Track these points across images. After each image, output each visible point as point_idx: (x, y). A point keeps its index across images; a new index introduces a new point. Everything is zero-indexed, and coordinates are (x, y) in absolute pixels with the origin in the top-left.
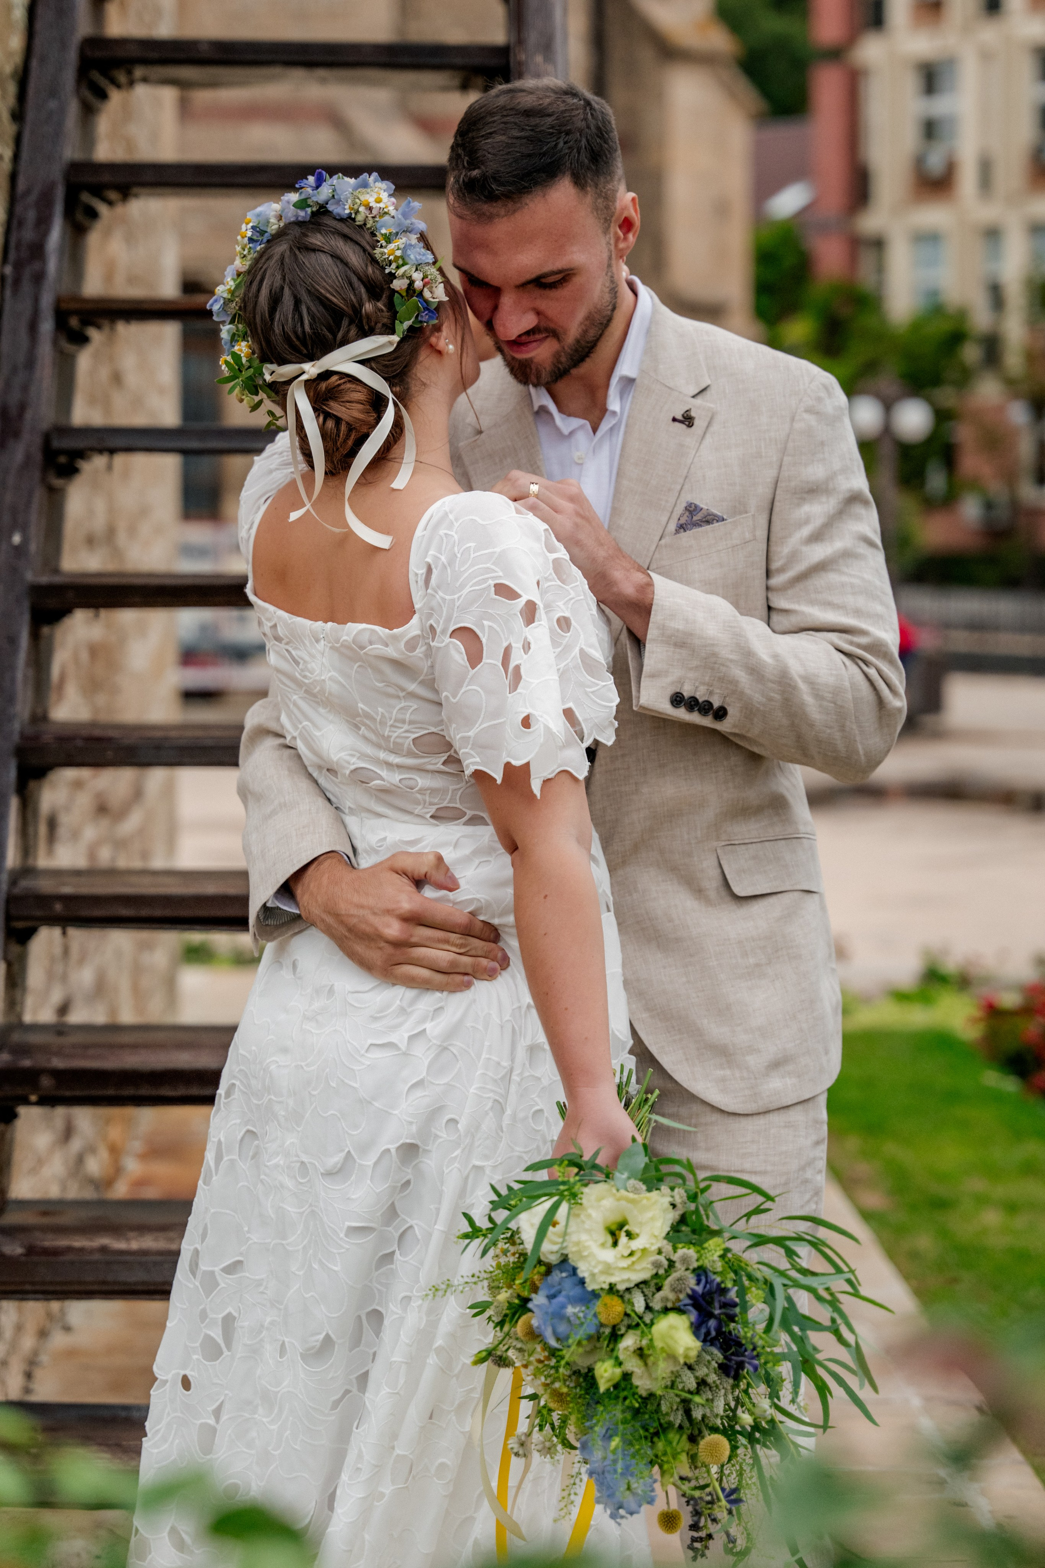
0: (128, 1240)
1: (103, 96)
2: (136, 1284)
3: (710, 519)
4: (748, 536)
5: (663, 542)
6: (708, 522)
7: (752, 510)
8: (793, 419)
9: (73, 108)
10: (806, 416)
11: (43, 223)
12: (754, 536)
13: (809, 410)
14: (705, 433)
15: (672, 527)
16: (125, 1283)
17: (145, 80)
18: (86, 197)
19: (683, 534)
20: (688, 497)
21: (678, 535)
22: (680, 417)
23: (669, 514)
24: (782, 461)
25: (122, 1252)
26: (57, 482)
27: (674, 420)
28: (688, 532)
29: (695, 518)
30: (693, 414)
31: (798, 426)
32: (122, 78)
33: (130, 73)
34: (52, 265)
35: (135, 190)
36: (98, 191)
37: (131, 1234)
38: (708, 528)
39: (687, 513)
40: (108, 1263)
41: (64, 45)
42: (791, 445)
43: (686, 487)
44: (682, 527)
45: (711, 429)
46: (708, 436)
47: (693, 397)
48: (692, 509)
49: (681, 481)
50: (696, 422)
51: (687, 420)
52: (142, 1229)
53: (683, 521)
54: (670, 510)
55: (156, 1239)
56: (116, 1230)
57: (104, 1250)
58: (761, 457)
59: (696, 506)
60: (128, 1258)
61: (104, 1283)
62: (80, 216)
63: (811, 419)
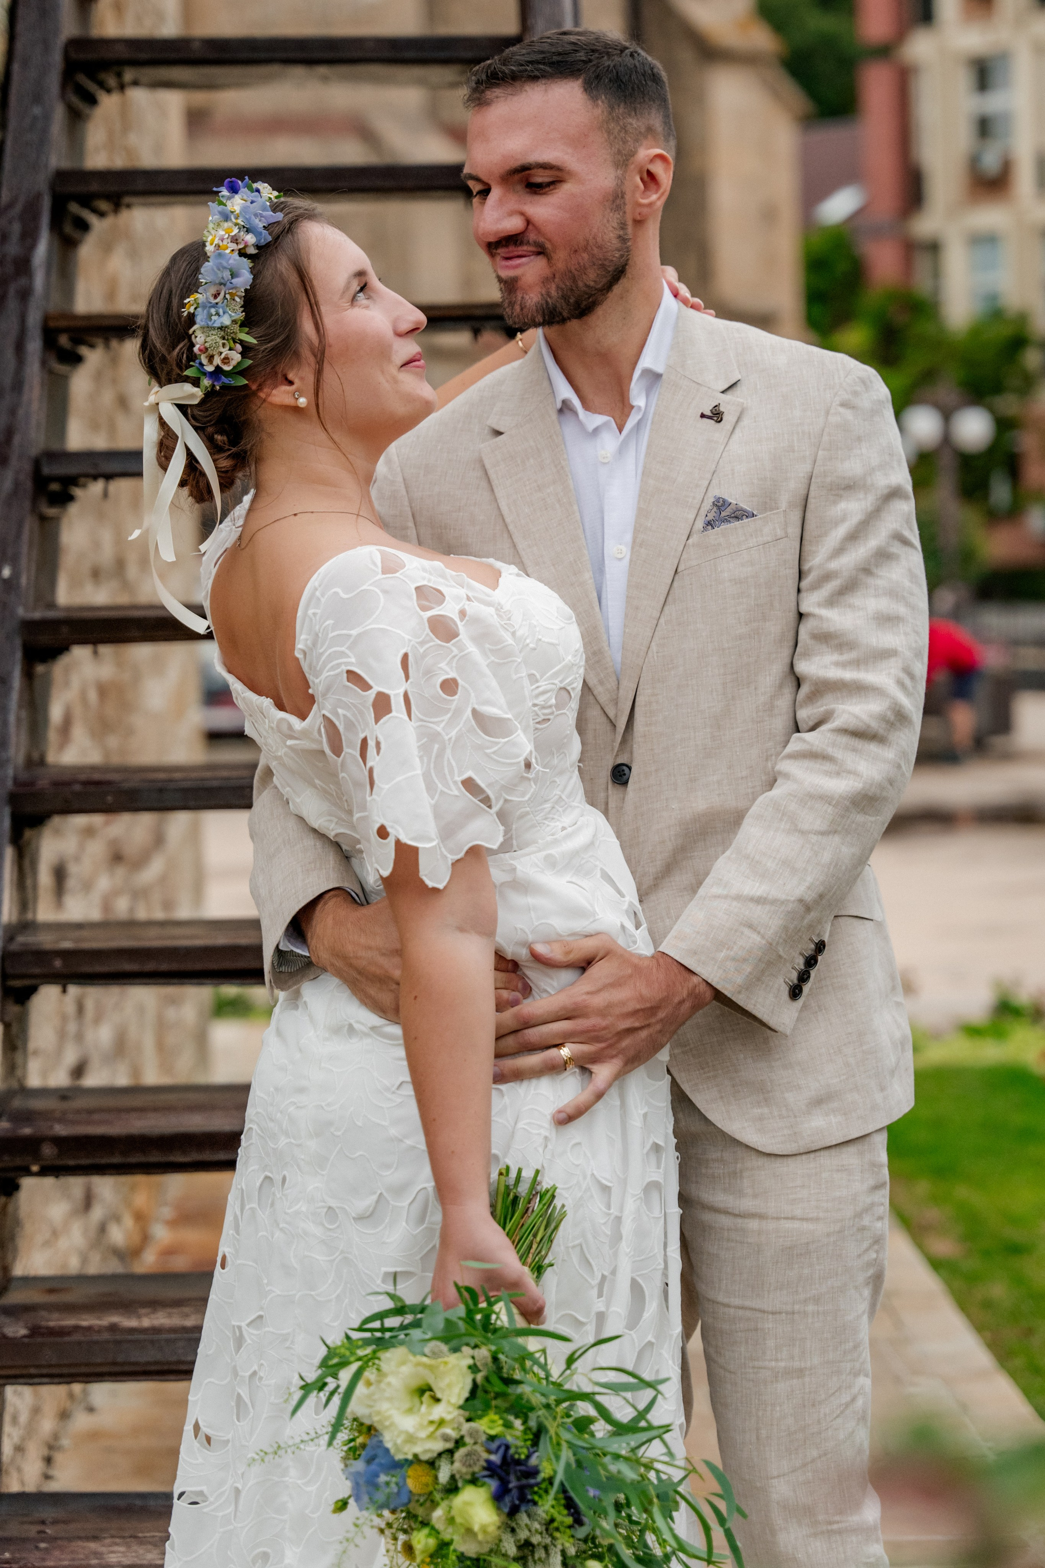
0: (139, 1317)
1: (92, 101)
2: (148, 1363)
3: (739, 515)
4: (780, 533)
5: (690, 541)
6: (737, 518)
7: (783, 505)
8: (827, 413)
9: (59, 113)
10: (842, 410)
11: (29, 237)
12: (786, 533)
13: (844, 405)
14: (734, 428)
15: (700, 524)
16: (136, 1364)
17: (136, 83)
18: (74, 208)
19: (711, 532)
20: (716, 492)
21: (705, 533)
22: (708, 413)
23: (696, 512)
24: (816, 456)
25: (132, 1331)
26: (51, 512)
27: (703, 416)
28: (716, 529)
29: (723, 514)
30: (722, 409)
31: (833, 419)
32: (112, 81)
33: (119, 75)
34: (39, 280)
35: (127, 200)
36: (86, 201)
37: (143, 1311)
38: (737, 523)
39: (715, 509)
40: (118, 1343)
41: (46, 46)
42: (825, 438)
43: (713, 481)
44: (710, 524)
45: (741, 424)
46: (737, 431)
47: (723, 392)
48: (720, 505)
49: (709, 476)
50: (725, 417)
51: (716, 415)
52: (155, 1304)
53: (710, 517)
54: (698, 506)
55: (170, 1316)
56: (127, 1306)
57: (113, 1328)
58: (794, 451)
59: (724, 501)
60: (141, 1337)
61: (115, 1364)
62: (68, 229)
63: (848, 414)
